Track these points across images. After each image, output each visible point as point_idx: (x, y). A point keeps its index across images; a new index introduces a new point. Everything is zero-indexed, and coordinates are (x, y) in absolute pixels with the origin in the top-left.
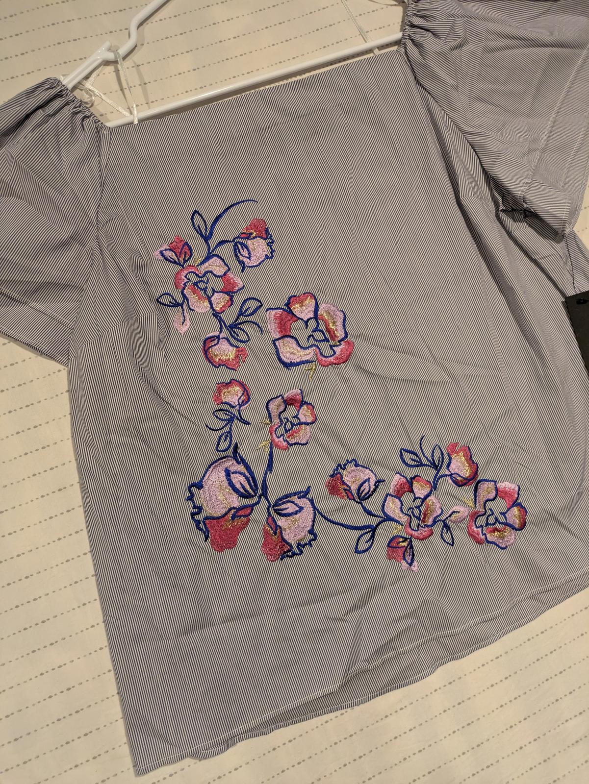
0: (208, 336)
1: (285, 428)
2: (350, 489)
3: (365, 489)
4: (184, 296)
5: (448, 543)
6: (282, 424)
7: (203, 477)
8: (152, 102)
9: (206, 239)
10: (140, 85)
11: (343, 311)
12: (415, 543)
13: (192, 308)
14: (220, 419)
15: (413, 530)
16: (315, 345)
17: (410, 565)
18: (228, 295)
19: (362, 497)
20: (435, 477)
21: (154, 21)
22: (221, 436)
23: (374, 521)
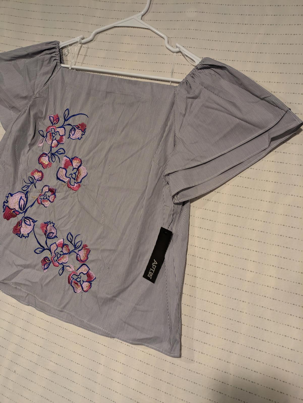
0: (45, 152)
1: (44, 197)
2: (47, 231)
3: (51, 235)
4: (47, 135)
5: (59, 273)
6: (44, 196)
7: (14, 194)
8: (84, 63)
9: (65, 120)
10: (84, 55)
11: (87, 173)
12: (51, 264)
13: (46, 140)
14: (29, 180)
15: (54, 260)
16: (70, 178)
17: (45, 269)
18: (58, 143)
19: (48, 237)
20: (73, 250)
21: (104, 33)
22: (26, 185)
23: (46, 247)
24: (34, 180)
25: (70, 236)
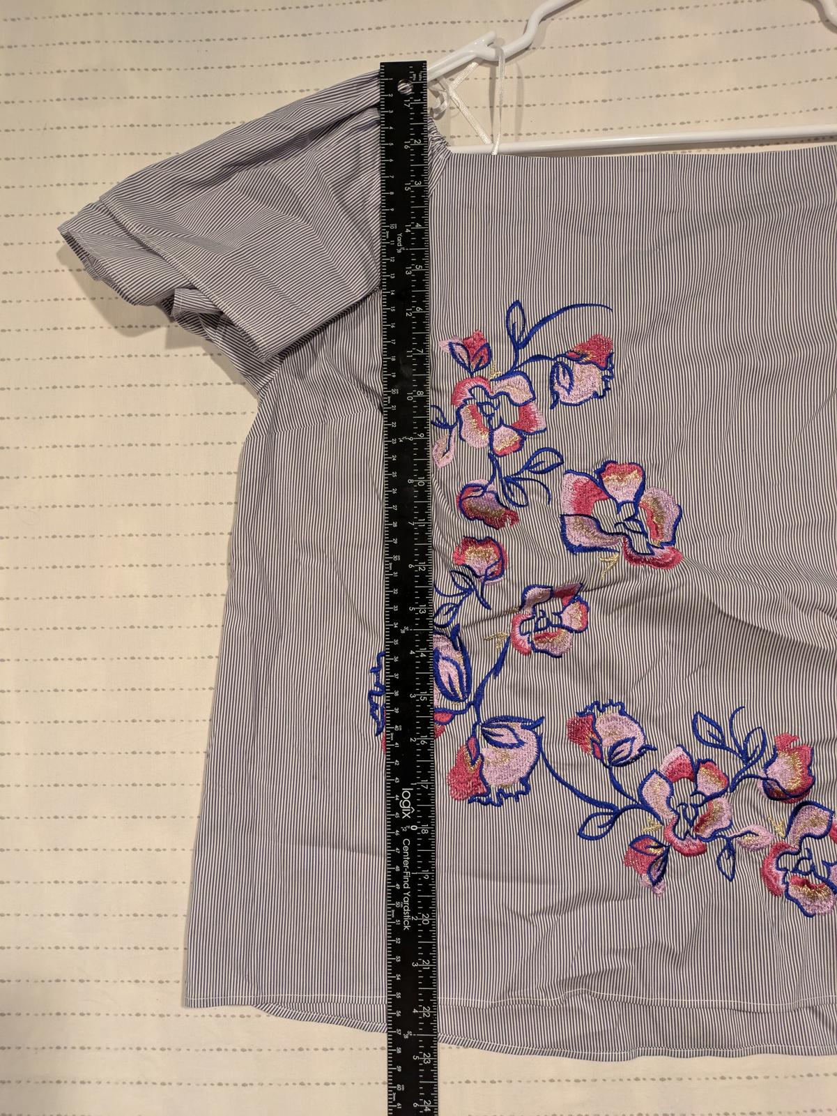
0: (471, 483)
1: (536, 624)
2: (601, 743)
3: (622, 751)
4: (459, 416)
5: (724, 874)
6: (533, 617)
9: (518, 347)
12: (673, 856)
13: (464, 436)
14: (455, 584)
15: (677, 836)
17: (655, 883)
18: (519, 434)
19: (614, 761)
20: (739, 773)
22: (444, 606)
23: (621, 802)
24: (473, 578)
25: (704, 727)
